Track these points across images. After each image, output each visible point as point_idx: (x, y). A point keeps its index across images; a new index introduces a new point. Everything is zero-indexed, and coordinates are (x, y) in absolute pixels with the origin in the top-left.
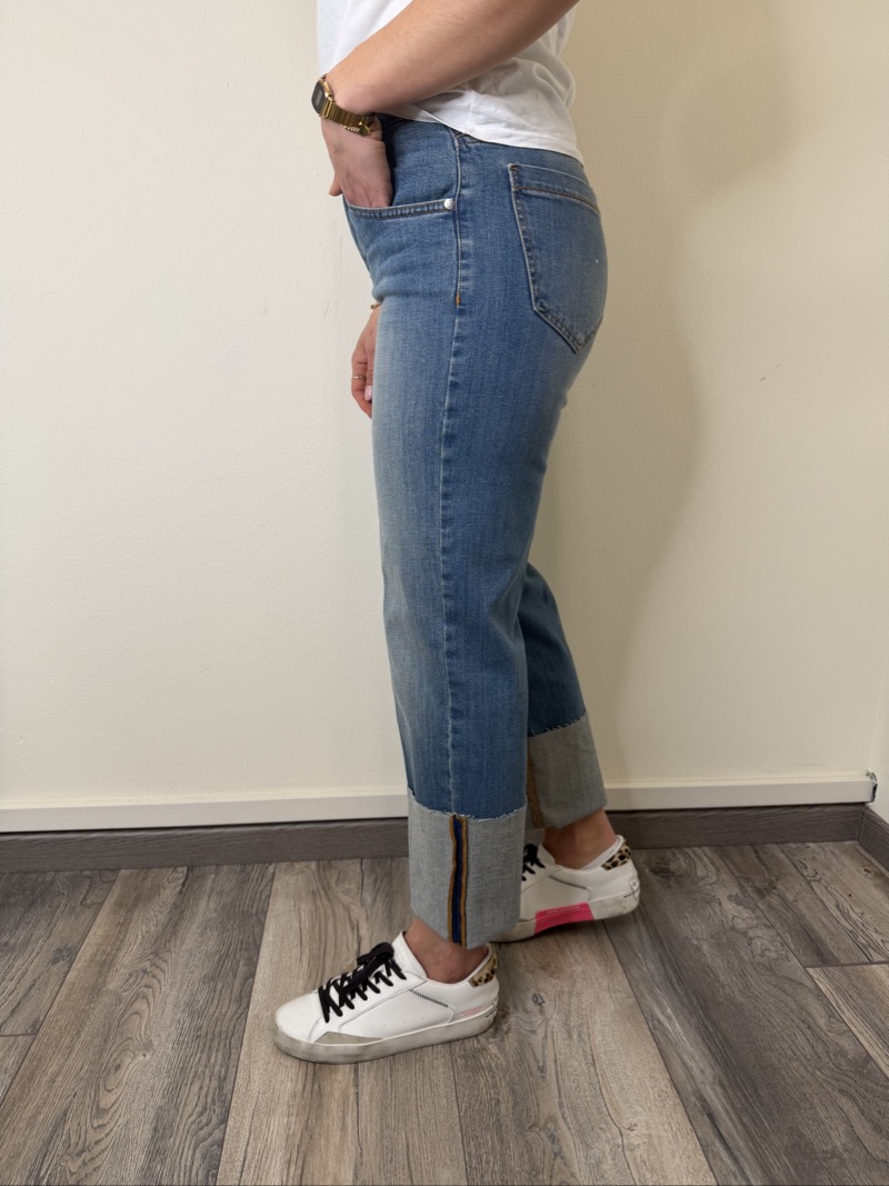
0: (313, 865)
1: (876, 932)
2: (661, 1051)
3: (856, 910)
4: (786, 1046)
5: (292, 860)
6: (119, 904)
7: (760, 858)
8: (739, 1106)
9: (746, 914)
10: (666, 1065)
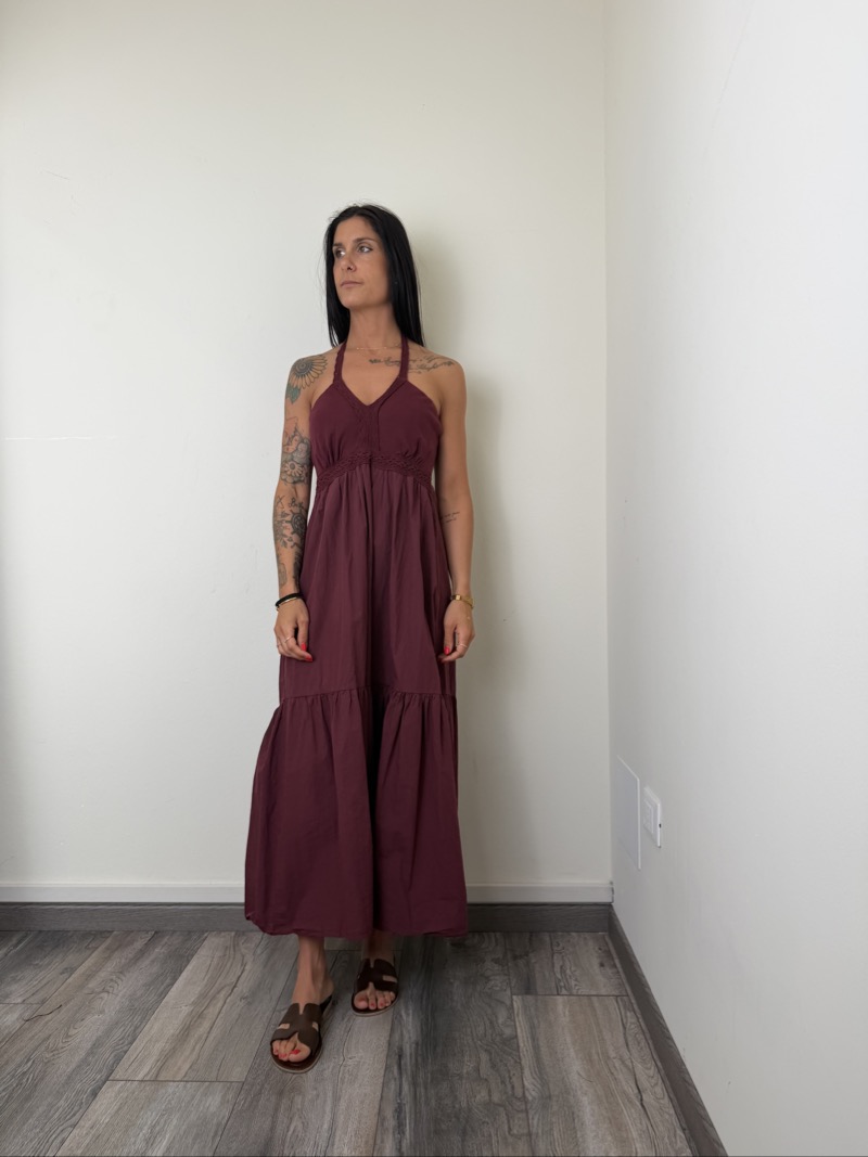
0: (233, 934)
1: (576, 980)
2: (392, 1030)
3: (573, 969)
4: (469, 1030)
5: (221, 931)
6: (107, 948)
7: (530, 939)
8: (420, 1052)
9: (496, 967)
10: (390, 1036)
